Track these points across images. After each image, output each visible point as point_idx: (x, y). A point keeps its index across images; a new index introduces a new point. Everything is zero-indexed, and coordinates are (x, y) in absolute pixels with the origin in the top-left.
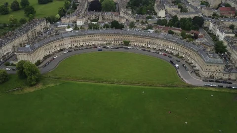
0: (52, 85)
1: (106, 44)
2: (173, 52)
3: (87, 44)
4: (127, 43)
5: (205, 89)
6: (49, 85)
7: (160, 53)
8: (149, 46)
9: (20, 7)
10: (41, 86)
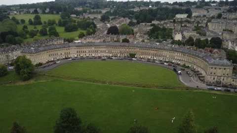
0: (44, 81)
1: (112, 56)
2: (179, 62)
3: (93, 55)
4: (133, 56)
5: (207, 92)
6: (41, 81)
7: (165, 64)
8: (155, 58)
9: (48, 33)
10: (33, 81)
